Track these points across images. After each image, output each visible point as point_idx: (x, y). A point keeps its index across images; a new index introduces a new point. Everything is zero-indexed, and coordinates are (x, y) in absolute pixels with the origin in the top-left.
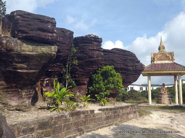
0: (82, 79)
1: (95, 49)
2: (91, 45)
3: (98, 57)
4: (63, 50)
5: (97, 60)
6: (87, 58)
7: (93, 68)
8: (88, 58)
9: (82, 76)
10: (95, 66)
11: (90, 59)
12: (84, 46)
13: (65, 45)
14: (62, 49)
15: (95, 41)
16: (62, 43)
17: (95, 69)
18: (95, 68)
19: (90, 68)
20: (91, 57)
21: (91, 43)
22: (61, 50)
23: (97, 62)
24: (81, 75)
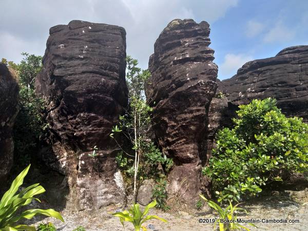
0: (181, 147)
1: (188, 56)
2: (178, 49)
3: (196, 79)
4: (73, 76)
5: (195, 87)
6: (173, 89)
7: (191, 112)
8: (176, 88)
9: (177, 140)
10: (196, 105)
11: (179, 90)
12: (166, 57)
13: (76, 62)
14: (71, 75)
15: (188, 35)
16: (65, 59)
17: (198, 114)
18: (198, 110)
19: (186, 113)
20: (180, 84)
21: (179, 44)
22: (68, 78)
23: (195, 93)
24: (175, 135)
